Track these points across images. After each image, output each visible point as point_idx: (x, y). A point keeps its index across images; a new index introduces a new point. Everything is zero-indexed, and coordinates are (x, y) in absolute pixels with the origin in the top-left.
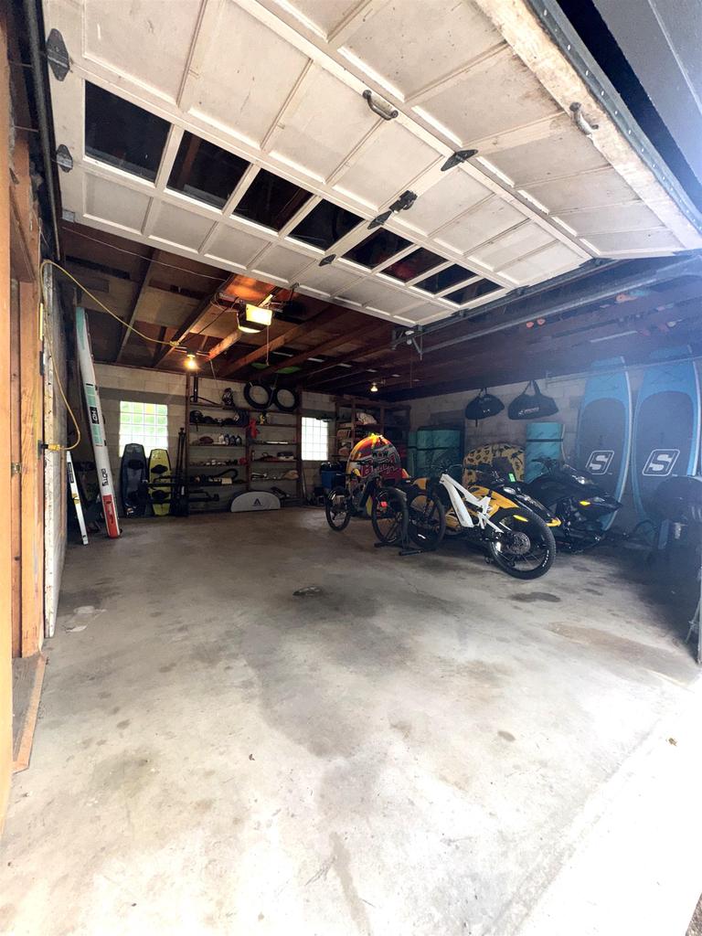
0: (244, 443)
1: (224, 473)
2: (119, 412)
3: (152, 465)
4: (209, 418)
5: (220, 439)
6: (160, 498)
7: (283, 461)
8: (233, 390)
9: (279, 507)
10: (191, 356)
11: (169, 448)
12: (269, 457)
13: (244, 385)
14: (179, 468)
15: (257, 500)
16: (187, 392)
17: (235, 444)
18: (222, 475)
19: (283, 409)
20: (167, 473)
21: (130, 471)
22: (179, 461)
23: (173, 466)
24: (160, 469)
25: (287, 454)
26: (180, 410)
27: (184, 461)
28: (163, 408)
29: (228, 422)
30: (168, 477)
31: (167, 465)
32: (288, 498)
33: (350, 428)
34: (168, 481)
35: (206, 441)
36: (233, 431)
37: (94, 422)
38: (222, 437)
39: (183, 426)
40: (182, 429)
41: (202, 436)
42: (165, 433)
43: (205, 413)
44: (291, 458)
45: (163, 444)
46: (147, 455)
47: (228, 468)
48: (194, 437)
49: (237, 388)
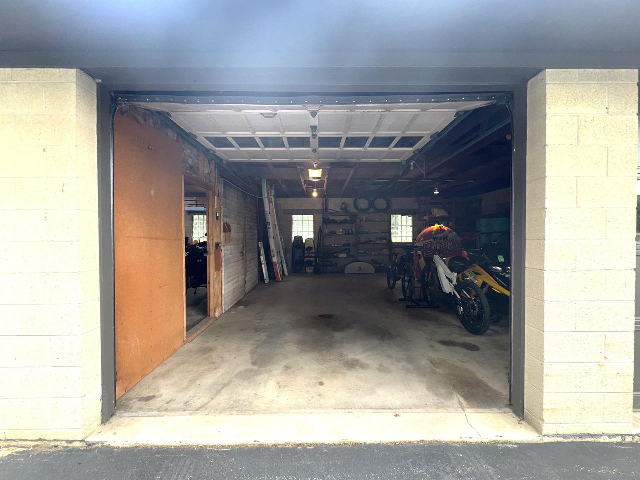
0: (354, 233)
1: (343, 251)
2: (292, 221)
3: (307, 246)
4: (334, 220)
5: (341, 232)
6: (309, 264)
7: (378, 244)
8: (346, 202)
9: (375, 272)
10: (315, 190)
11: (314, 238)
12: (371, 241)
13: (354, 199)
14: (319, 248)
15: (360, 267)
16: (323, 208)
17: (349, 234)
18: (341, 252)
19: (379, 211)
20: (313, 251)
21: (296, 250)
22: (319, 244)
23: (316, 248)
24: (310, 249)
25: (382, 239)
26: (320, 217)
27: (322, 244)
28: (311, 217)
29: (345, 222)
30: (313, 253)
31: (314, 247)
32: (382, 267)
33: (426, 220)
34: (314, 255)
35: (333, 233)
36: (348, 227)
37: (269, 229)
38: (342, 230)
39: (321, 225)
40: (320, 227)
41: (330, 231)
42: (312, 229)
43: (332, 218)
44: (384, 242)
45: (311, 235)
46: (304, 241)
47: (345, 248)
48: (326, 231)
49: (349, 201)
